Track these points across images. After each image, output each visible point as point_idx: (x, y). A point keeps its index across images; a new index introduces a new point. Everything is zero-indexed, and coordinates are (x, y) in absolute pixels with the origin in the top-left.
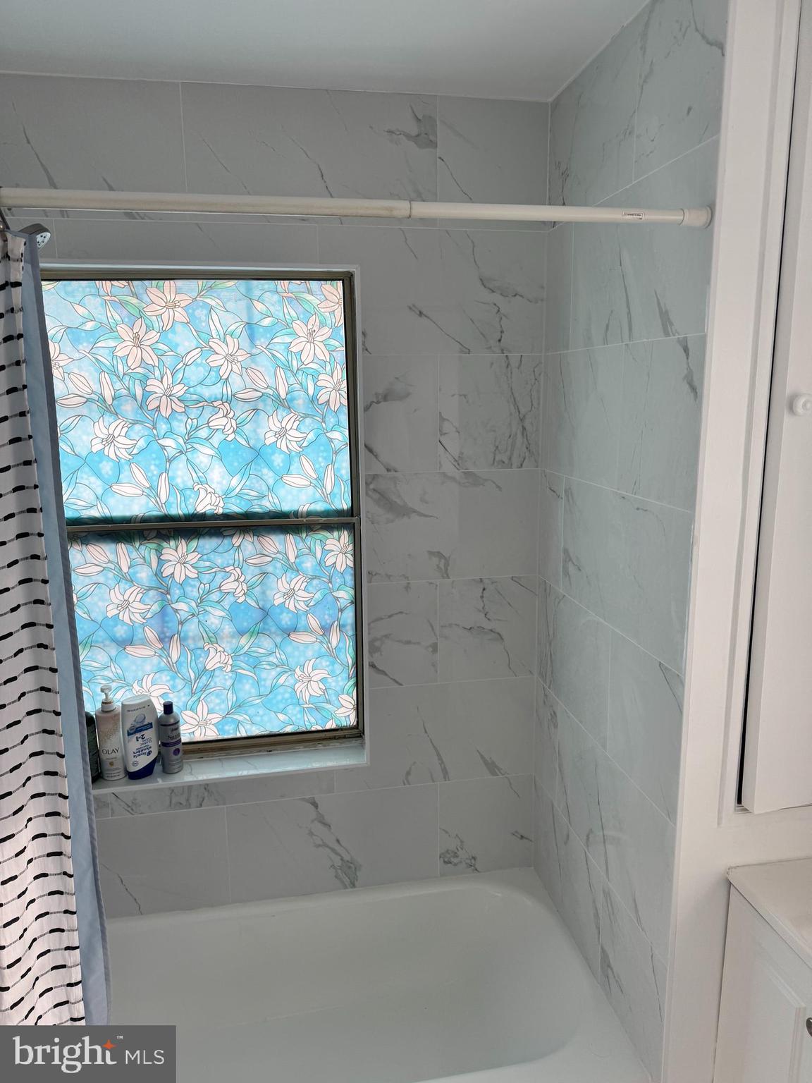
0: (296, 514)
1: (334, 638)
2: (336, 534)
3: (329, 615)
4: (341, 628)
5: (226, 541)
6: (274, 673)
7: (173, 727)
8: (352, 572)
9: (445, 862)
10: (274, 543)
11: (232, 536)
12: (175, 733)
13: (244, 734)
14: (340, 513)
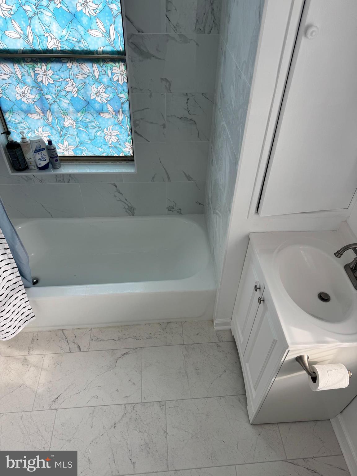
0: (97, 52)
1: (121, 116)
2: (117, 64)
3: (117, 106)
4: (123, 112)
5: (64, 65)
6: (95, 131)
7: (53, 151)
8: (127, 85)
9: (169, 210)
10: (87, 67)
11: (67, 62)
12: (54, 153)
13: (85, 155)
14: (119, 53)
